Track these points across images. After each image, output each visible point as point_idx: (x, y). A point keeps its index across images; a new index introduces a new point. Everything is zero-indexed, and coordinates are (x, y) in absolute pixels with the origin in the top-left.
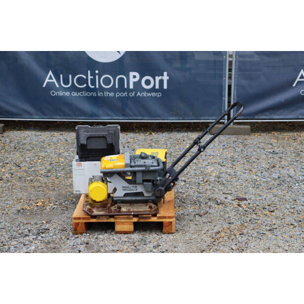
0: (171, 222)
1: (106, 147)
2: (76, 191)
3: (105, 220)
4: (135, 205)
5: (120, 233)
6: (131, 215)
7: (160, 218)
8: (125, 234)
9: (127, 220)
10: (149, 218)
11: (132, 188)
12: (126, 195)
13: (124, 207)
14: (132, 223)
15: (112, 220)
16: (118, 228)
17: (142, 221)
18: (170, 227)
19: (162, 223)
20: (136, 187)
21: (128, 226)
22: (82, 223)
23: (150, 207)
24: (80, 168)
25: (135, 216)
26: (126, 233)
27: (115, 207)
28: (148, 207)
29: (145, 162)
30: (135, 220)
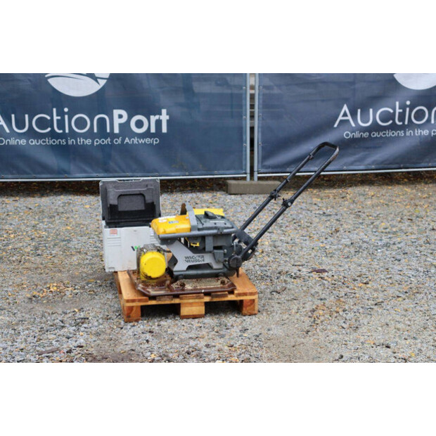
0: (253, 301)
1: (144, 208)
2: (110, 268)
3: (168, 302)
4: (203, 280)
5: (187, 317)
6: (202, 293)
7: (239, 295)
8: (193, 318)
9: (197, 300)
10: (226, 296)
11: (197, 258)
12: (190, 268)
13: (189, 283)
14: (203, 304)
15: (177, 301)
16: (185, 311)
17: (215, 300)
18: (252, 306)
19: (241, 301)
20: (203, 256)
21: (198, 308)
22: (137, 307)
23: (223, 283)
24: (115, 236)
25: (207, 294)
26: (195, 317)
27: (177, 284)
28: (219, 282)
29: (215, 224)
30: (207, 299)
